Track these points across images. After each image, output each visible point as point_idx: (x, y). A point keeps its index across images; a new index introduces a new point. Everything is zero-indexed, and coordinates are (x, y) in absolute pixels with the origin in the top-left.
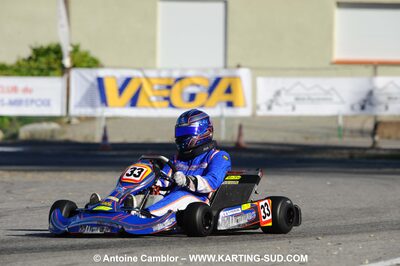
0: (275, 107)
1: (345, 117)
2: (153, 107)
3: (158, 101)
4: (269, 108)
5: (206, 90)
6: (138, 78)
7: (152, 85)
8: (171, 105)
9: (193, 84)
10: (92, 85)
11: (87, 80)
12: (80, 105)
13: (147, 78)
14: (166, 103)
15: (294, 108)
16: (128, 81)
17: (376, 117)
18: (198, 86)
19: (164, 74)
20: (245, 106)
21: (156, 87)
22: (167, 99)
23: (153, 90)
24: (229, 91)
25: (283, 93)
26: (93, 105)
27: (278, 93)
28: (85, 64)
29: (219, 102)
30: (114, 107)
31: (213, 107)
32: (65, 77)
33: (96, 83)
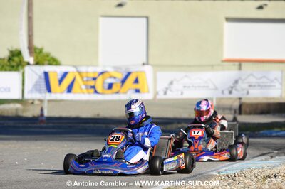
0: (169, 92)
1: (219, 99)
2: (83, 93)
3: (87, 88)
4: (165, 93)
5: (120, 81)
6: (73, 72)
7: (82, 78)
8: (96, 92)
9: (111, 77)
10: (40, 77)
11: (36, 74)
12: (31, 92)
13: (79, 73)
14: (92, 90)
15: (182, 93)
16: (65, 74)
17: (240, 99)
18: (115, 78)
19: (91, 69)
20: (148, 92)
21: (85, 79)
22: (93, 87)
23: (83, 81)
24: (136, 81)
25: (175, 82)
26: (40, 92)
27: (171, 83)
28: (47, 62)
29: (129, 89)
30: (56, 93)
31: (125, 93)
32: (21, 71)
33: (43, 77)
